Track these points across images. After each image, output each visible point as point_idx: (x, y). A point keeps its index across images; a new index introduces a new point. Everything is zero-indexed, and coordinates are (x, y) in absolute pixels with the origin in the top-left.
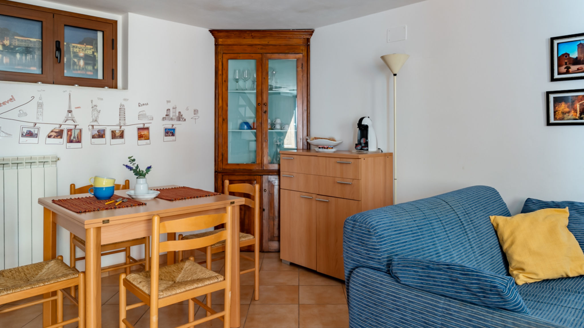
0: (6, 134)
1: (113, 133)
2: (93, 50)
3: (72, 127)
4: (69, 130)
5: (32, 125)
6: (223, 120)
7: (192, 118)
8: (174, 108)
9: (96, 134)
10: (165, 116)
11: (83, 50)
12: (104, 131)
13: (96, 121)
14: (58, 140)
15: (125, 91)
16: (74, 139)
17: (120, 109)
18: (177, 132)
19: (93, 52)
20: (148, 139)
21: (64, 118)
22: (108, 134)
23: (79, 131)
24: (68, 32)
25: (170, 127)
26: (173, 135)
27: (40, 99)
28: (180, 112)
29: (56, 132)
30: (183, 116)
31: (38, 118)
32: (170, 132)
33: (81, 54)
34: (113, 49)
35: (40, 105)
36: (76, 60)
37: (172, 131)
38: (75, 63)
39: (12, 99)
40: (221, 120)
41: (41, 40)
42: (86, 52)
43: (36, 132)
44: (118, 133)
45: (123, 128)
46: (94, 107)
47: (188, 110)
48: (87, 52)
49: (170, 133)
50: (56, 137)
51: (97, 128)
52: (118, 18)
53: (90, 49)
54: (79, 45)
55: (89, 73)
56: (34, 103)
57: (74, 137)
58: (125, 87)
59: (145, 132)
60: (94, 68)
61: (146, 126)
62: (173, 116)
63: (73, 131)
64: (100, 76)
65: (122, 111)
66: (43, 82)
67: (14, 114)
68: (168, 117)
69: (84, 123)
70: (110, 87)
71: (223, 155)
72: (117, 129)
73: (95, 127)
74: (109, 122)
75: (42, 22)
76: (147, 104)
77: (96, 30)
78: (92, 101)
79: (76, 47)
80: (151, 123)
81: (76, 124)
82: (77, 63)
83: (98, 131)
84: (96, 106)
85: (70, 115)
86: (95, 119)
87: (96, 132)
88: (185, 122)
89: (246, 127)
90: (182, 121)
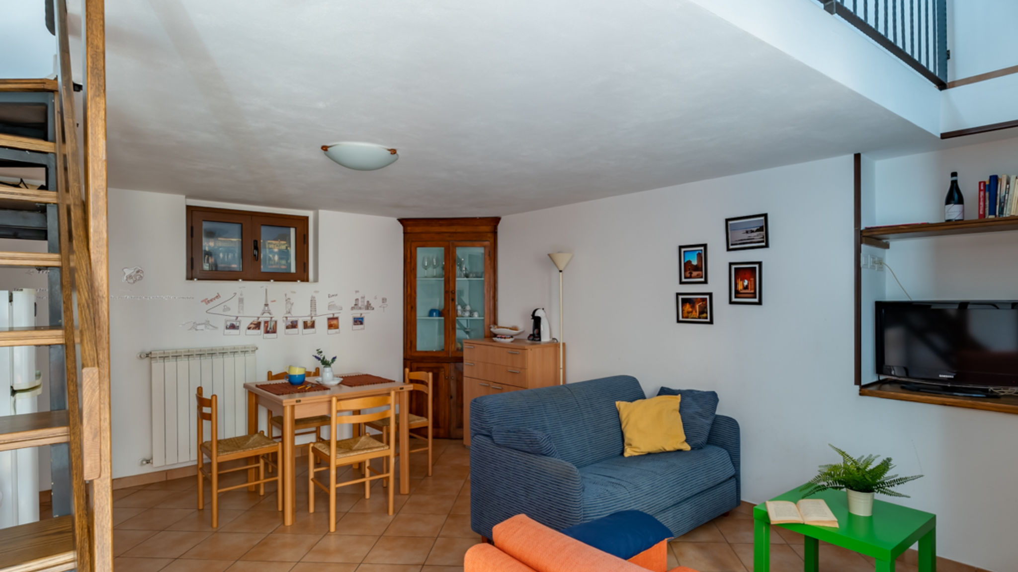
0: (214, 327)
1: (305, 323)
2: (286, 245)
3: (269, 319)
4: (266, 322)
5: (234, 318)
6: (412, 307)
7: (380, 307)
8: (363, 298)
9: (290, 325)
10: (353, 306)
11: (277, 245)
12: (296, 322)
13: (289, 313)
14: (256, 332)
15: (316, 284)
16: (270, 330)
17: (311, 300)
18: (365, 321)
19: (287, 247)
20: (338, 328)
21: (261, 312)
22: (300, 325)
23: (274, 322)
24: (264, 230)
25: (358, 316)
26: (361, 323)
27: (241, 295)
28: (368, 302)
29: (255, 324)
30: (372, 305)
31: (239, 312)
32: (359, 321)
33: (276, 250)
34: (304, 243)
35: (241, 301)
36: (271, 256)
38: (270, 259)
39: (218, 297)
40: (409, 307)
41: (240, 240)
42: (280, 248)
43: (238, 325)
44: (309, 324)
45: (314, 318)
48: (282, 247)
50: (254, 328)
51: (290, 319)
52: (310, 214)
53: (284, 244)
54: (274, 242)
55: (283, 267)
56: (236, 299)
57: (270, 328)
58: (316, 280)
59: (334, 322)
60: (287, 262)
61: (336, 316)
62: (361, 305)
63: (269, 323)
64: (293, 271)
65: (313, 302)
66: (244, 280)
67: (219, 309)
68: (356, 306)
69: (279, 315)
70: (303, 281)
71: (411, 342)
72: (308, 319)
73: (288, 318)
74: (301, 313)
75: (241, 224)
76: (336, 295)
77: (290, 227)
78: (286, 295)
79: (271, 243)
80: (339, 313)
81: (272, 316)
82: (272, 258)
83: (292, 322)
84: (289, 299)
85: (266, 308)
86: (288, 311)
87: (290, 323)
88: (373, 311)
89: (435, 314)
90: (370, 310)
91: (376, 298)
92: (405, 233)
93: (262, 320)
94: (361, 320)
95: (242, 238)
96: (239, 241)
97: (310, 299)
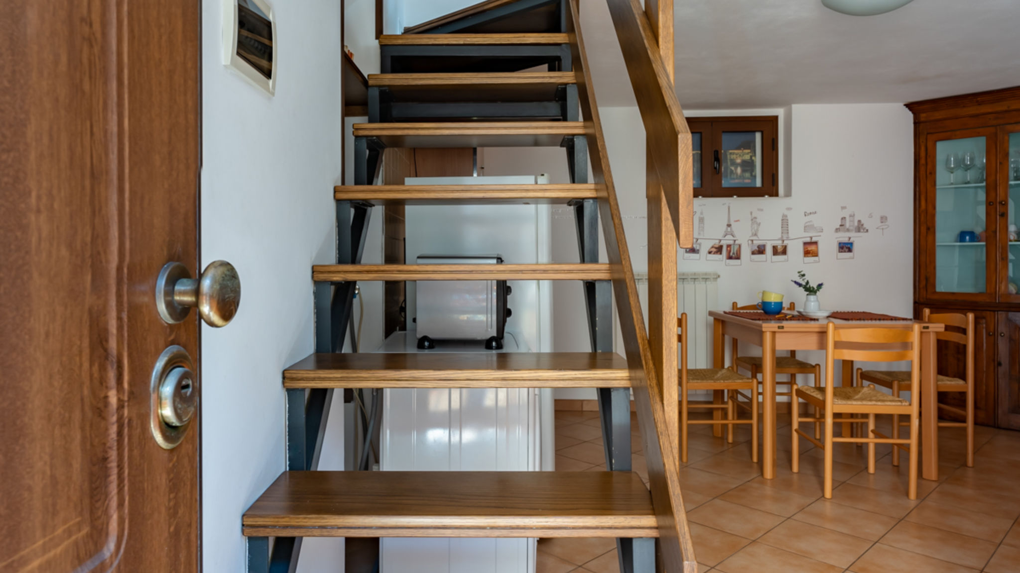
1: (775, 248)
2: (751, 154)
3: (731, 242)
4: (729, 246)
5: (695, 240)
6: (928, 229)
7: (877, 228)
8: (853, 216)
9: (756, 250)
10: (838, 227)
11: (740, 155)
12: (764, 246)
13: (756, 235)
14: (718, 256)
15: (787, 200)
16: (733, 256)
17: (782, 220)
18: (855, 248)
19: (751, 157)
20: (817, 256)
21: (723, 233)
22: (769, 250)
23: (738, 246)
24: (726, 139)
25: (846, 240)
26: (850, 250)
27: (702, 213)
28: (859, 221)
29: (716, 248)
30: (865, 226)
31: (699, 234)
32: (846, 247)
33: (739, 161)
34: (773, 149)
35: (701, 220)
36: (733, 168)
38: (732, 172)
40: (923, 229)
41: (699, 152)
42: (744, 158)
43: (698, 248)
44: (780, 249)
45: (786, 242)
46: (754, 219)
47: (872, 217)
50: (716, 253)
51: (757, 243)
52: (780, 112)
53: (748, 154)
54: (736, 151)
55: (747, 181)
56: (696, 218)
57: (734, 253)
58: (788, 194)
59: (812, 248)
60: (751, 175)
61: (814, 239)
62: (850, 226)
63: (732, 247)
64: (759, 184)
65: (785, 221)
66: (704, 196)
68: (843, 227)
69: (743, 238)
70: (771, 195)
71: (927, 279)
72: (779, 243)
73: (754, 242)
74: (770, 236)
75: (701, 133)
76: (815, 213)
77: (754, 132)
78: (751, 213)
79: (734, 154)
80: (820, 236)
81: (735, 239)
82: (734, 171)
83: (759, 247)
84: (755, 218)
85: (729, 229)
86: (754, 233)
87: (756, 248)
88: (866, 234)
89: (967, 238)
90: (862, 232)
91: (871, 216)
92: (916, 123)
93: (724, 243)
94: (849, 246)
95: (701, 150)
96: (697, 153)
97: (781, 218)
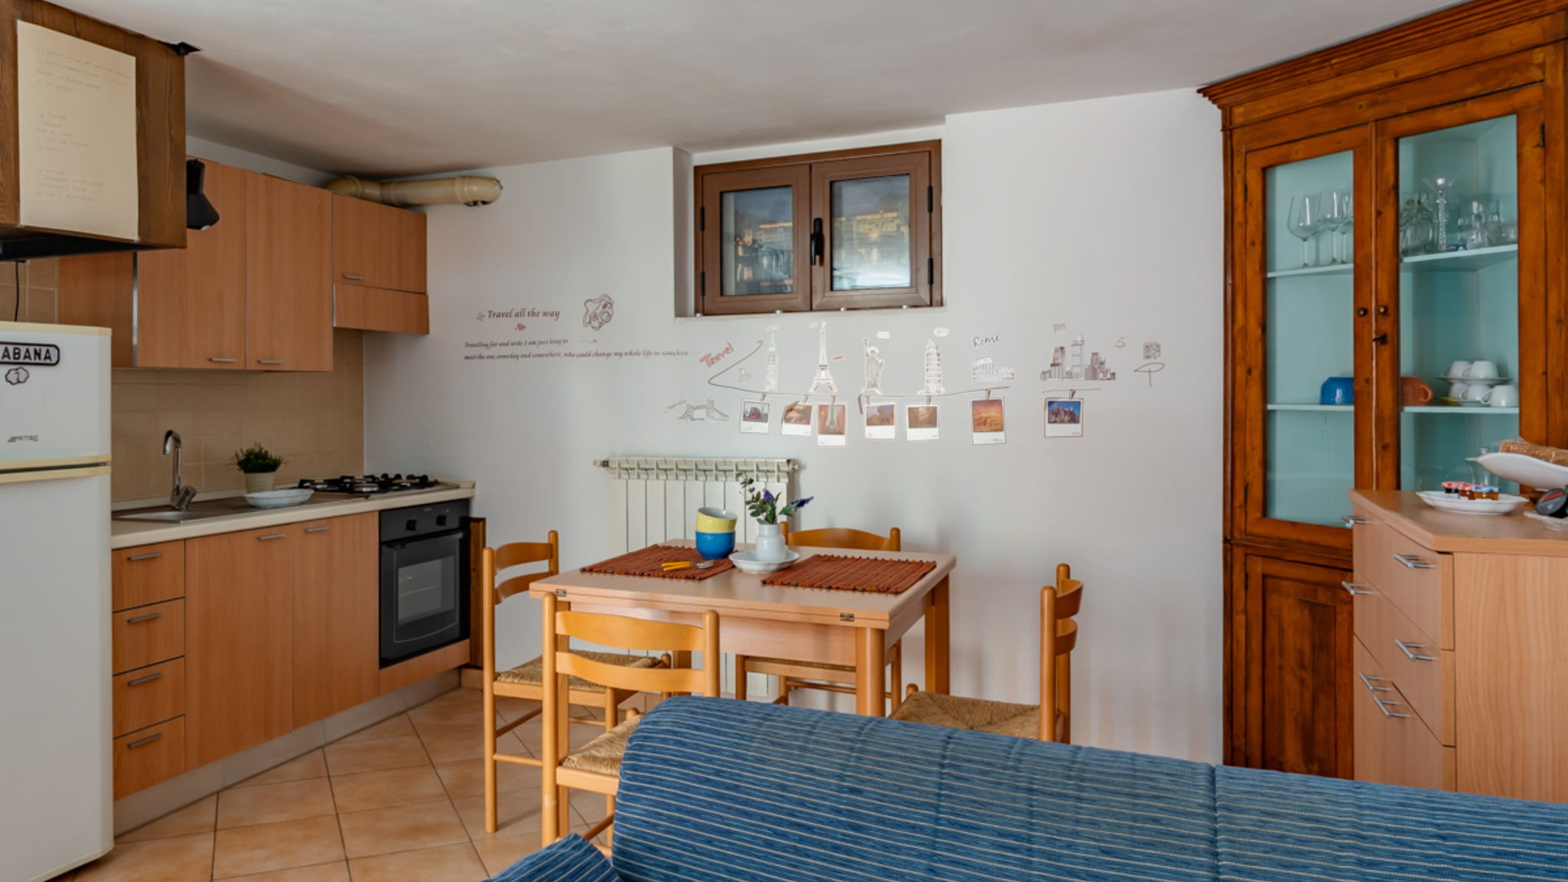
0: (721, 414)
1: (913, 412)
3: (828, 402)
4: (822, 408)
5: (761, 396)
6: (1249, 371)
7: (1136, 371)
8: (1082, 343)
9: (876, 416)
10: (1048, 368)
12: (893, 408)
13: (876, 385)
14: (800, 430)
15: (939, 311)
16: (832, 427)
18: (1085, 412)
20: (1001, 430)
22: (901, 416)
23: (840, 410)
25: (1065, 397)
26: (1074, 419)
28: (1095, 354)
29: (799, 411)
30: (1107, 366)
32: (1065, 412)
33: (874, 236)
35: (773, 359)
37: (1072, 409)
39: (727, 350)
40: (1241, 371)
42: (884, 230)
43: (765, 412)
44: (923, 415)
45: (936, 402)
46: (870, 354)
47: (1124, 345)
48: (886, 228)
49: (1063, 414)
50: (798, 420)
51: (877, 402)
52: (942, 131)
54: (870, 217)
57: (832, 422)
59: (992, 412)
61: (993, 397)
62: (1073, 366)
63: (830, 408)
64: (903, 281)
65: (932, 359)
67: (734, 376)
68: (1058, 369)
69: (852, 392)
70: (926, 307)
71: (1246, 487)
72: (922, 403)
73: (874, 399)
75: (792, 186)
76: (997, 339)
80: (1007, 387)
81: (837, 391)
83: (881, 409)
85: (825, 373)
87: (875, 412)
88: (1110, 383)
89: (1339, 393)
90: (1102, 379)
91: (1121, 343)
92: (1228, 130)
93: (816, 400)
